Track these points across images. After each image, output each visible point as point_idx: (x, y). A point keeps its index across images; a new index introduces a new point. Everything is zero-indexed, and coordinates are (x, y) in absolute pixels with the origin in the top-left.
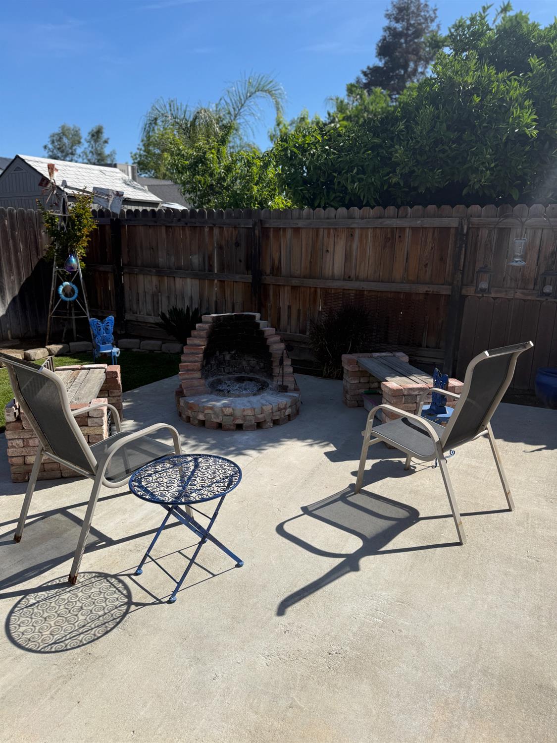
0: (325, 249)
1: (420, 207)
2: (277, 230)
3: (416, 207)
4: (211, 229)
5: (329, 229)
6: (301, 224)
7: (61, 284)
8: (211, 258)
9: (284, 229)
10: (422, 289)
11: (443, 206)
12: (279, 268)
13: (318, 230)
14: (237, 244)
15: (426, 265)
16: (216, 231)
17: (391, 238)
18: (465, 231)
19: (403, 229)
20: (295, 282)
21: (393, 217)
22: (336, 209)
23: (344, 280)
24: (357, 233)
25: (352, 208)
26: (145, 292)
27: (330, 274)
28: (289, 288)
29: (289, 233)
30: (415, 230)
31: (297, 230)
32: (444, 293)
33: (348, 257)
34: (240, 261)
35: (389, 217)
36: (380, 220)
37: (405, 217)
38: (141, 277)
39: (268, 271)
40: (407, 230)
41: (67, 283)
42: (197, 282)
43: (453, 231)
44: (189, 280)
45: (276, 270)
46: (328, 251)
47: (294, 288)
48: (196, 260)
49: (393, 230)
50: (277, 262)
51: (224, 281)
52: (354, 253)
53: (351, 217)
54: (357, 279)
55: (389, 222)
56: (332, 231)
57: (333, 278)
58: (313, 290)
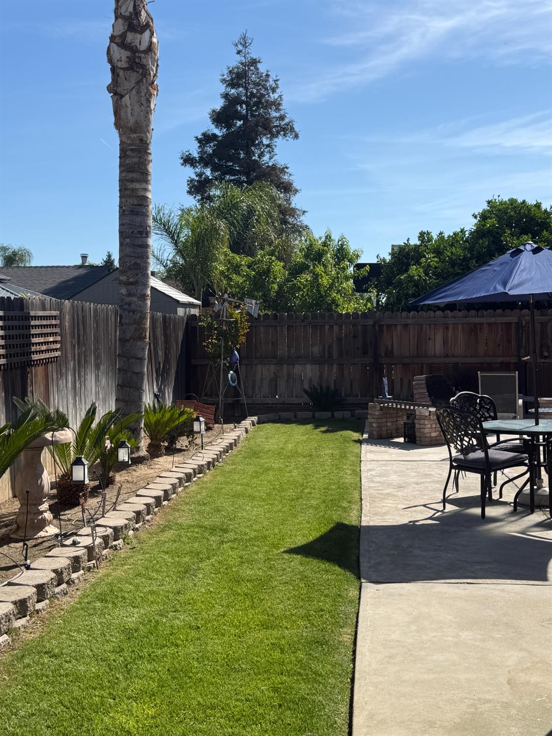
0: (428, 338)
1: (492, 311)
2: (389, 326)
3: (489, 311)
4: (331, 327)
5: (430, 325)
6: (409, 321)
7: (229, 373)
8: (330, 347)
9: (395, 325)
10: (500, 360)
11: (506, 310)
12: (392, 351)
13: (421, 325)
14: (355, 337)
15: (499, 345)
16: (336, 328)
17: (474, 330)
18: (524, 324)
19: (482, 324)
20: (407, 361)
21: (475, 317)
22: (435, 312)
23: (444, 357)
24: (451, 327)
25: (446, 312)
26: (262, 379)
27: (433, 353)
28: (401, 365)
29: (399, 328)
30: (490, 324)
31: (406, 326)
32: (513, 361)
33: (445, 342)
34: (358, 348)
35: (472, 317)
36: (468, 319)
37: (483, 317)
38: (259, 367)
39: (383, 354)
40: (485, 325)
41: (231, 372)
42: (316, 367)
43: (513, 325)
44: (308, 366)
45: (389, 353)
46: (430, 339)
47: (404, 365)
48: (316, 350)
49: (475, 324)
50: (390, 348)
51: (343, 364)
52: (450, 340)
53: (445, 317)
54: (453, 356)
55: (473, 320)
56: (432, 325)
57: (435, 356)
58: (420, 365)
